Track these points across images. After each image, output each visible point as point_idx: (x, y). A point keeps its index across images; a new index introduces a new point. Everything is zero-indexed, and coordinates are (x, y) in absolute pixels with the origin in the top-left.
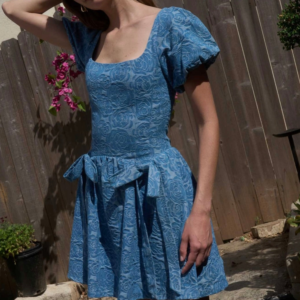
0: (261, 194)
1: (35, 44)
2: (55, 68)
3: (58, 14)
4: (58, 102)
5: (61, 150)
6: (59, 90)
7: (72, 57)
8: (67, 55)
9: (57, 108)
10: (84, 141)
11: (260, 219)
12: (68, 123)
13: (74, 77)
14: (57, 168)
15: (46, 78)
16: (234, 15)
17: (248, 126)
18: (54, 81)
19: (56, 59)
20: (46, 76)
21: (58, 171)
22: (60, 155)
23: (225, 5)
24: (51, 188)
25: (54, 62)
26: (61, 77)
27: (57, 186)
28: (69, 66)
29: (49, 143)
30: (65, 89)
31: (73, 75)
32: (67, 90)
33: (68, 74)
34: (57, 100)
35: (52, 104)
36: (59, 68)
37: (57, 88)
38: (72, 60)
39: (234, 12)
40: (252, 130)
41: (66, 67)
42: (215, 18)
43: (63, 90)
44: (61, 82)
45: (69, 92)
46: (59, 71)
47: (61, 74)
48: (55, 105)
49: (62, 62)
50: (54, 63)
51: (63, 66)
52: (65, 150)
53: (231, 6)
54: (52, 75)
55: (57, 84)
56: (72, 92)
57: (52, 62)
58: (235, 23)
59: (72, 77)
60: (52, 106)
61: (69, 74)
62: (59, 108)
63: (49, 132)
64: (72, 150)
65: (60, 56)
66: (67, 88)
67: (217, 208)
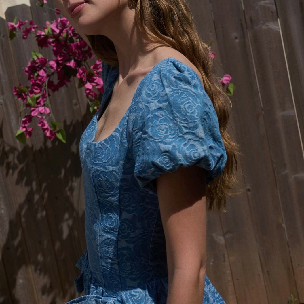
0: (299, 265)
1: (3, 37)
2: (28, 77)
3: (37, 4)
4: (29, 124)
5: (29, 183)
6: (32, 109)
7: (53, 63)
8: (46, 60)
9: (27, 133)
10: (61, 174)
11: (296, 299)
12: (41, 147)
13: (54, 90)
14: (21, 207)
15: (14, 91)
16: (278, 17)
17: (286, 171)
18: (26, 95)
19: (29, 64)
20: (15, 88)
21: (23, 212)
22: (27, 190)
23: (266, 4)
24: (12, 235)
25: (27, 69)
26: (36, 91)
27: (20, 232)
28: (48, 76)
29: (13, 173)
30: (41, 109)
31: (52, 88)
32: (42, 110)
33: (45, 86)
34: (27, 122)
35: (21, 128)
36: (33, 78)
37: (28, 105)
38: (52, 67)
39: (279, 12)
40: (293, 176)
41: (43, 77)
42: (251, 20)
43: (37, 109)
44: (35, 98)
45: (45, 113)
46: (33, 81)
47: (36, 87)
48: (24, 129)
49: (38, 69)
50: (26, 71)
51: (38, 75)
52: (34, 184)
53: (274, 5)
54: (23, 88)
55: (30, 101)
56: (50, 113)
57: (25, 69)
58: (279, 29)
59: (50, 91)
60: (21, 130)
61: (47, 87)
62: (30, 133)
63: (14, 159)
64: (44, 185)
65: (36, 61)
66: (43, 106)
67: (238, 279)
